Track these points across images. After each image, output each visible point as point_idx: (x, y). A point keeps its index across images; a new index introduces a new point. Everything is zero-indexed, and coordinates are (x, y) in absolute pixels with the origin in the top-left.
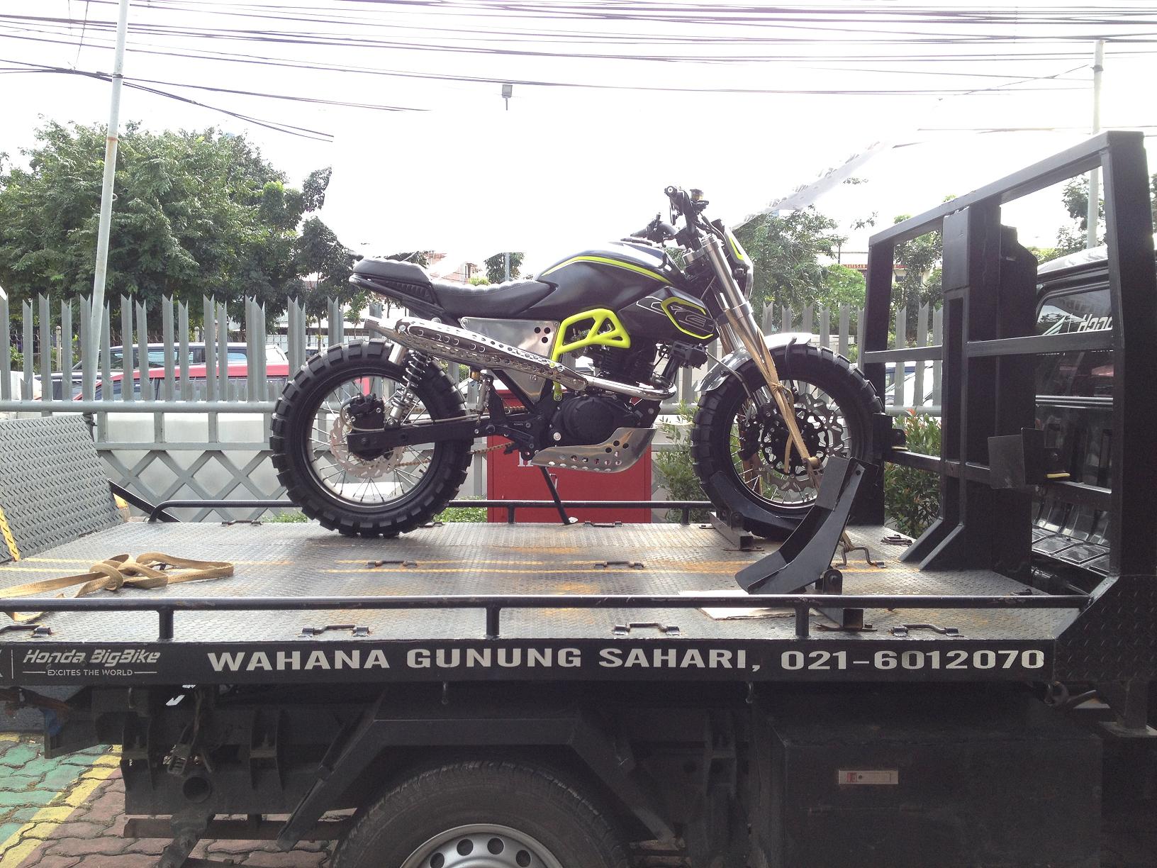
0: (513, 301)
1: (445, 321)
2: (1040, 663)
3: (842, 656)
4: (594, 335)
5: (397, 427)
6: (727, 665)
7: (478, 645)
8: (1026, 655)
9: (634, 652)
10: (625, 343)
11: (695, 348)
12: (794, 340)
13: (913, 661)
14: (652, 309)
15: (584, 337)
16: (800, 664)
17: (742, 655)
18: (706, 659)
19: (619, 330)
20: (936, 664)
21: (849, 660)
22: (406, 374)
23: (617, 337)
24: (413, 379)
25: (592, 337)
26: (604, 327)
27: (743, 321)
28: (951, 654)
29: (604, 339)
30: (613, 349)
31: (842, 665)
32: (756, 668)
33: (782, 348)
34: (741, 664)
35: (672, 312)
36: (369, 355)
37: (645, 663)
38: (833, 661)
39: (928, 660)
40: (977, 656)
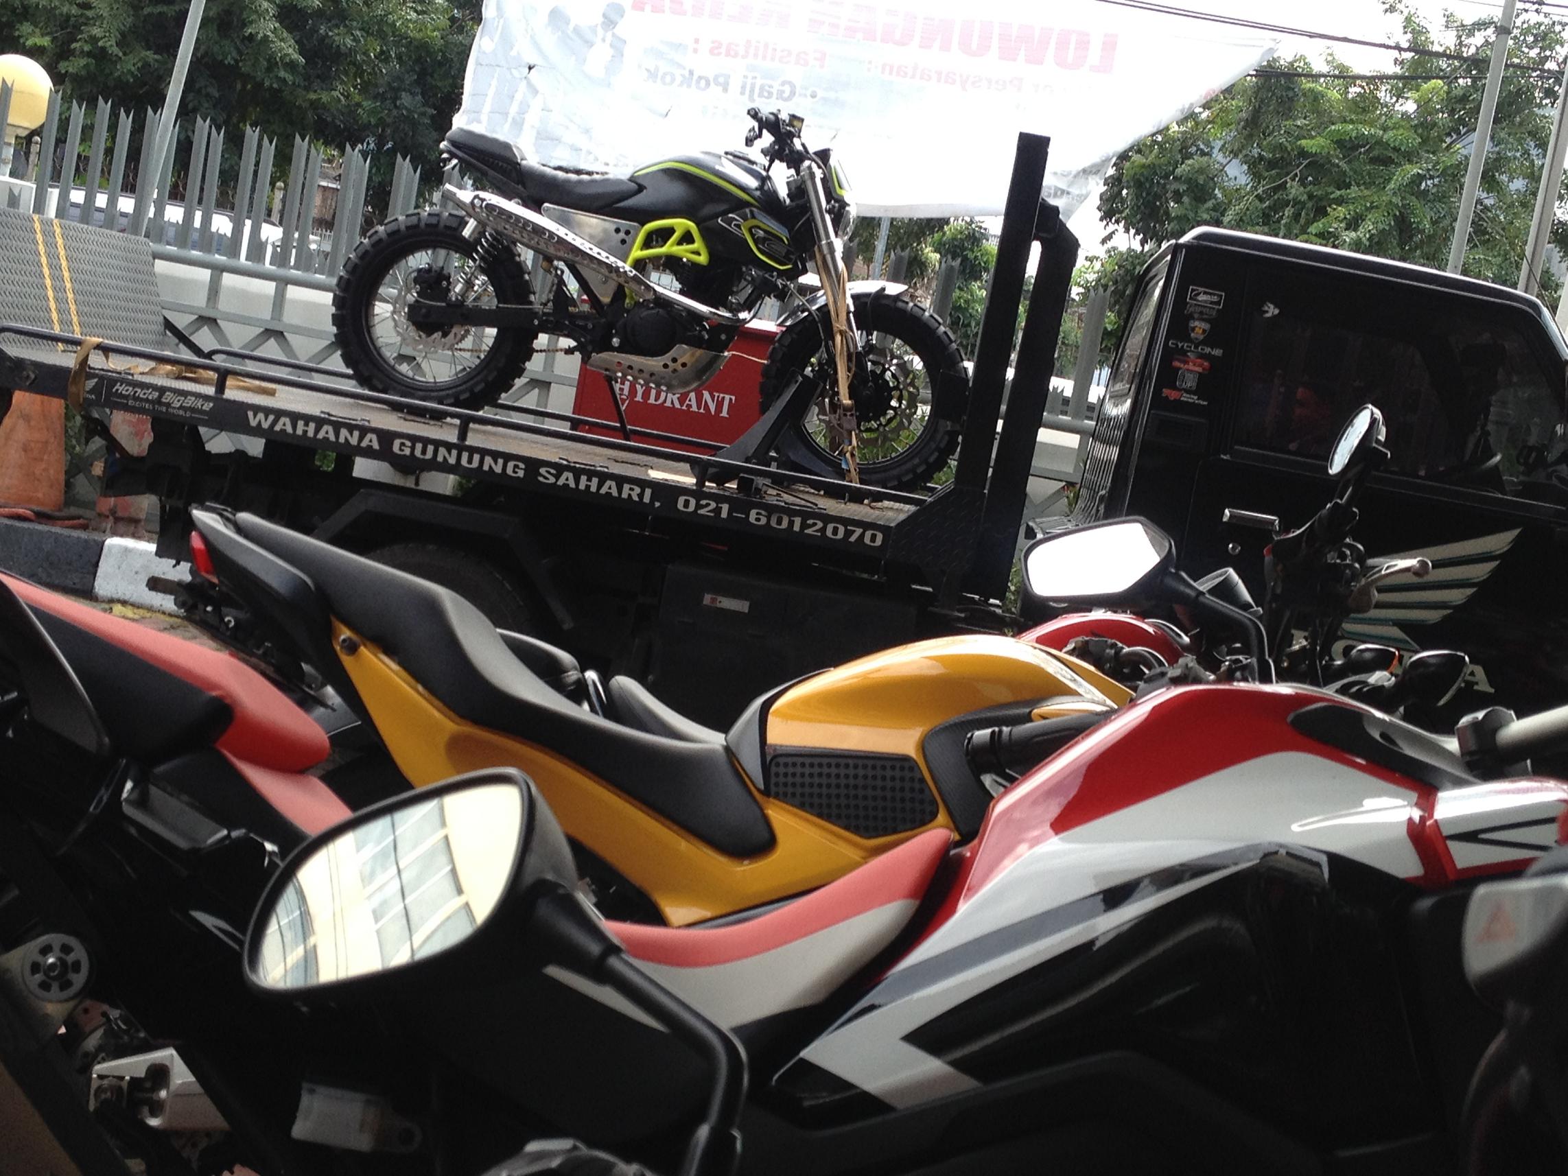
0: (597, 197)
1: (526, 204)
2: (879, 542)
3: (725, 508)
4: (672, 245)
5: (460, 304)
6: (636, 498)
7: (449, 446)
8: (868, 534)
9: (566, 474)
10: (703, 259)
11: (767, 276)
12: (883, 289)
13: (779, 522)
14: (733, 228)
15: (662, 246)
16: (692, 508)
17: (648, 492)
18: (620, 490)
19: (698, 244)
20: (797, 528)
21: (729, 513)
22: (477, 252)
23: (697, 253)
24: (482, 258)
25: (670, 248)
26: (687, 238)
27: (829, 258)
28: (810, 522)
29: (683, 251)
30: (695, 265)
31: (724, 515)
32: (657, 504)
33: (867, 295)
34: (647, 499)
35: (752, 235)
36: (446, 227)
37: (572, 485)
38: (718, 511)
39: (791, 523)
40: (830, 527)
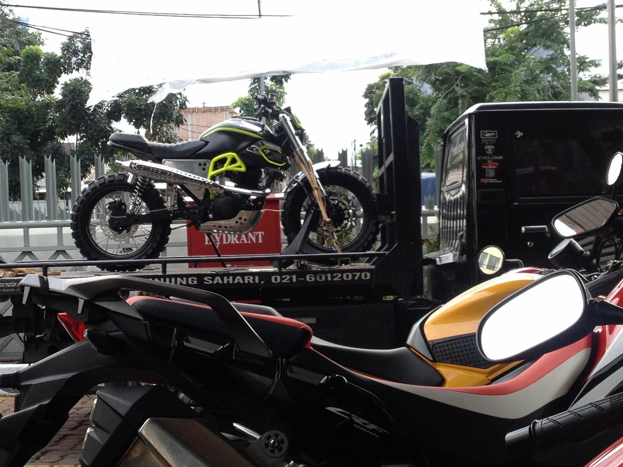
0: (187, 151)
1: (154, 161)
2: (369, 277)
3: (294, 277)
4: (227, 166)
6: (252, 282)
7: (159, 277)
8: (363, 274)
9: (217, 278)
10: (243, 169)
11: (276, 170)
12: (329, 165)
13: (321, 278)
14: (254, 152)
15: (222, 167)
16: (279, 280)
17: (257, 278)
18: (244, 280)
19: (239, 163)
20: (329, 279)
21: (297, 279)
22: (136, 189)
23: (240, 167)
24: (139, 191)
26: (234, 161)
27: (301, 156)
28: (335, 275)
29: (232, 167)
30: (239, 172)
31: (294, 280)
32: (262, 282)
33: (323, 169)
34: (257, 281)
35: (264, 153)
36: (118, 180)
37: (221, 282)
38: (291, 279)
39: (326, 277)
40: (345, 275)
